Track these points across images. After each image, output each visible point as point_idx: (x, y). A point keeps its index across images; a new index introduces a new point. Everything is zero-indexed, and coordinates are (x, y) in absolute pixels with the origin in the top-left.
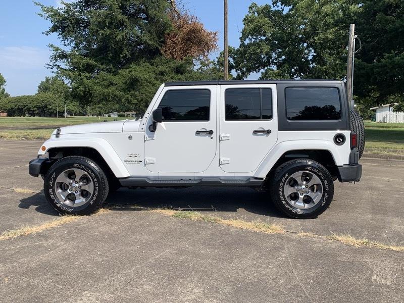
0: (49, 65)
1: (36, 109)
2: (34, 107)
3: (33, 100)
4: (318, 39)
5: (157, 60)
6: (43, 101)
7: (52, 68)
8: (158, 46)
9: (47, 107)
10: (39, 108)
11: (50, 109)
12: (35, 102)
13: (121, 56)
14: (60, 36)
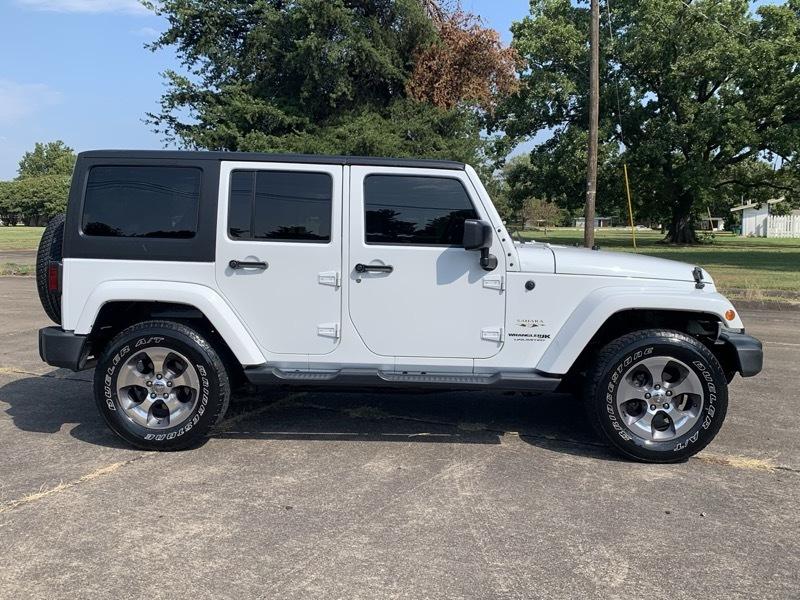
0: (152, 116)
1: (19, 209)
2: (16, 207)
3: (12, 192)
4: (678, 69)
5: (396, 106)
6: (34, 192)
7: (157, 123)
8: (402, 77)
9: (44, 206)
10: (26, 207)
11: (50, 210)
12: (18, 196)
13: (334, 96)
14: (181, 53)
